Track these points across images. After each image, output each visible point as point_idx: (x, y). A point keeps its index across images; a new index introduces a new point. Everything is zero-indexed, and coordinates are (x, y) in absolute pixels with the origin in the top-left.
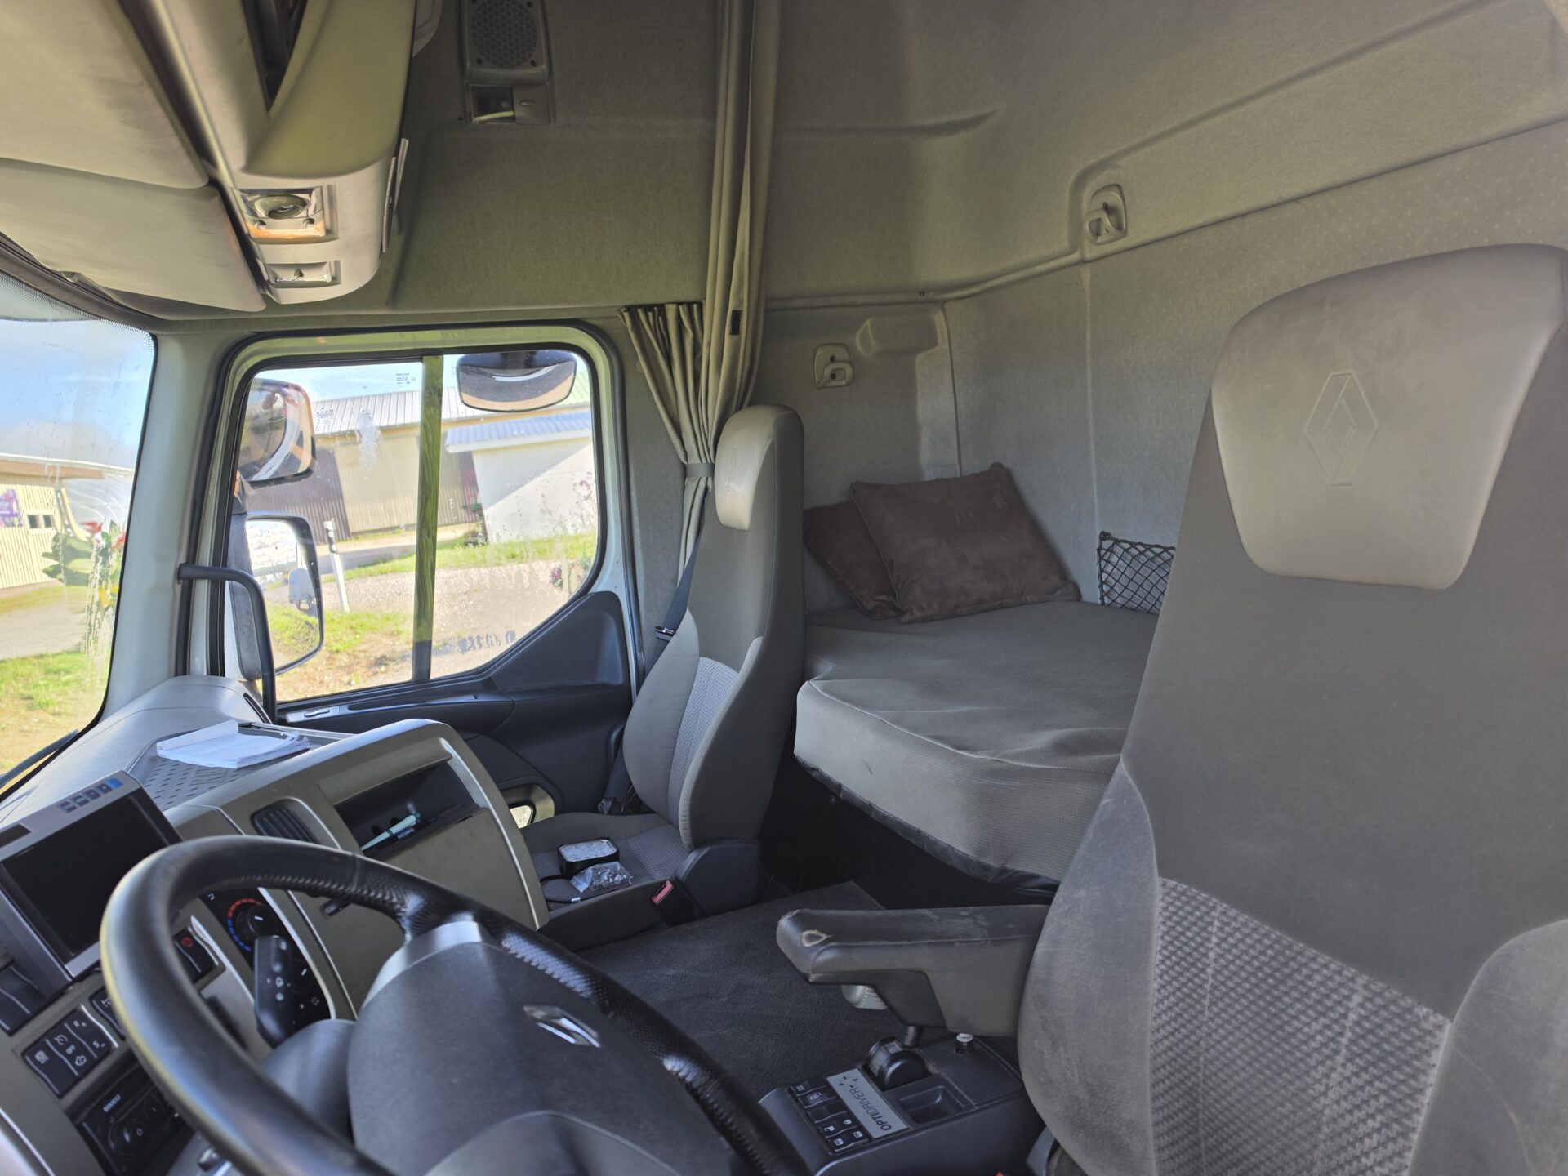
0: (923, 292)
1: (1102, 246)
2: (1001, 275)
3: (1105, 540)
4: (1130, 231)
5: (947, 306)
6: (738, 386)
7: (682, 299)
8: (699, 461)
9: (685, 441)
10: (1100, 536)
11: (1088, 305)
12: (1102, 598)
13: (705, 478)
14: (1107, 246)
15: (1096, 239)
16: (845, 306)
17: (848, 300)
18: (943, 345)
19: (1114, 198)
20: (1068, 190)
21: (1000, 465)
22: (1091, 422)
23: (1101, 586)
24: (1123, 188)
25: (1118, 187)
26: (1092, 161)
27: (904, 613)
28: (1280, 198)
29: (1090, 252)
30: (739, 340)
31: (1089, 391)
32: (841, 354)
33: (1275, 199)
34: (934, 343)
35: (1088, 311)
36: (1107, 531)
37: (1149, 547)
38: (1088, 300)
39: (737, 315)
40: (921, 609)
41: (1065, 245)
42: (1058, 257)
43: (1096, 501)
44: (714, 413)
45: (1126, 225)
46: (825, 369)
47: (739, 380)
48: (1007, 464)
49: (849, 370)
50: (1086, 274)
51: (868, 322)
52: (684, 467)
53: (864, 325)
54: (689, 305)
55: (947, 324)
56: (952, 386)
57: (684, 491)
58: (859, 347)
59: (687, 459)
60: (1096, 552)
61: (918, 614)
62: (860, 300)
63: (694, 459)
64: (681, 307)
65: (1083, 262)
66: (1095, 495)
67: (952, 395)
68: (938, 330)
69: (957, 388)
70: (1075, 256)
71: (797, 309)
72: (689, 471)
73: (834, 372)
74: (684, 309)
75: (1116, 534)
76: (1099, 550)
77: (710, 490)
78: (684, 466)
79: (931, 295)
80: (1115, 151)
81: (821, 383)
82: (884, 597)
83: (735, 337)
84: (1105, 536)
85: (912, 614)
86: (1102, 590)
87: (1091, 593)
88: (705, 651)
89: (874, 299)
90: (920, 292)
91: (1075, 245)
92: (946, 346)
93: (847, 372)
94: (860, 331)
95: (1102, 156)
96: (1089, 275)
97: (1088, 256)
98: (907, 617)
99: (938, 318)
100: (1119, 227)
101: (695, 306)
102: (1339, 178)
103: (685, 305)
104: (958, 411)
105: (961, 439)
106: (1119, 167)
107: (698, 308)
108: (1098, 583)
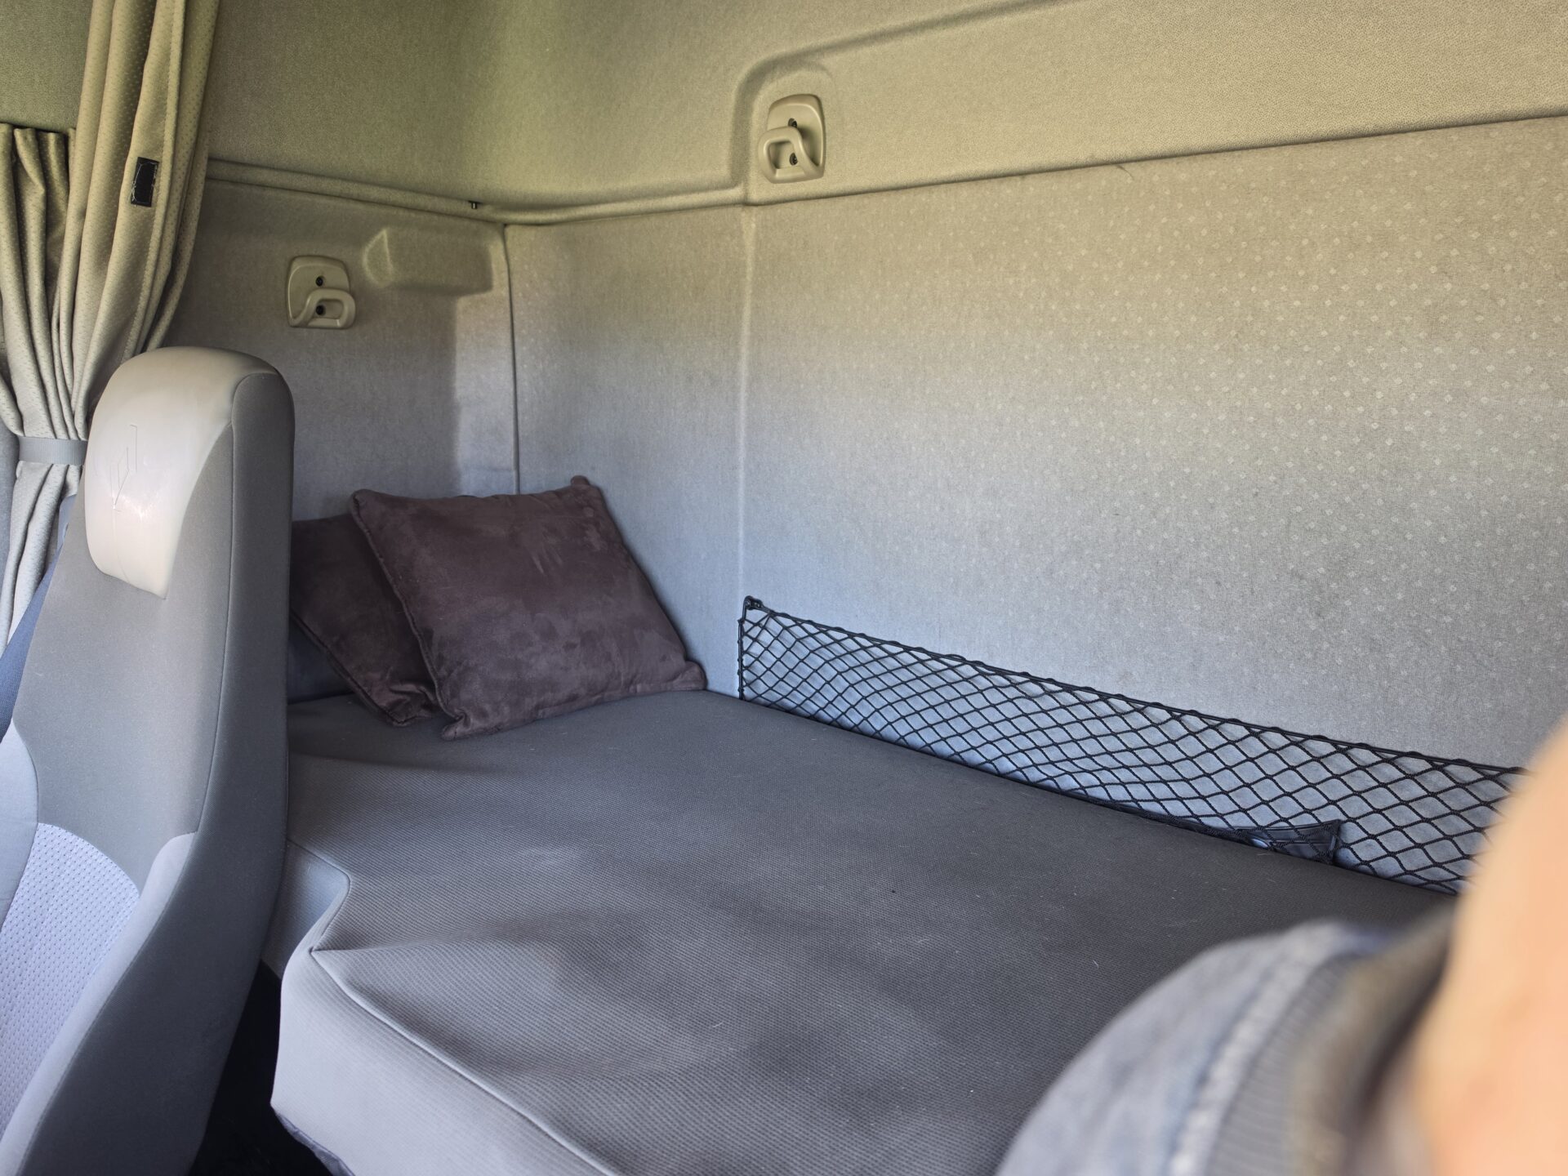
0: (477, 203)
1: (779, 185)
2: (605, 201)
3: (751, 609)
4: (828, 169)
5: (510, 231)
6: (142, 303)
7: (21, 118)
8: (50, 434)
9: (18, 393)
10: (745, 603)
11: (750, 269)
12: (741, 690)
13: (62, 467)
14: (787, 185)
15: (775, 172)
16: (349, 198)
17: (354, 189)
18: (499, 289)
19: (808, 115)
20: (735, 87)
21: (585, 481)
22: (742, 441)
23: (740, 673)
24: (824, 103)
25: (818, 100)
26: (784, 49)
27: (452, 721)
28: (1092, 156)
29: (759, 190)
30: (150, 218)
31: (743, 395)
32: (335, 276)
33: (1082, 157)
34: (486, 286)
35: (749, 278)
36: (755, 597)
37: (824, 629)
38: (749, 262)
39: (147, 171)
40: (483, 714)
41: (724, 172)
42: (707, 189)
43: (741, 552)
44: (88, 348)
45: (824, 158)
46: (307, 297)
47: (145, 292)
48: (597, 478)
49: (349, 306)
50: (750, 222)
51: (384, 234)
52: (16, 443)
53: (378, 237)
54: (39, 133)
55: (507, 259)
56: (510, 353)
57: (13, 485)
58: (367, 269)
59: (21, 427)
60: (738, 624)
61: (476, 723)
62: (374, 193)
63: (37, 428)
64: (18, 133)
65: (746, 203)
66: (741, 543)
67: (510, 367)
68: (494, 266)
69: (517, 358)
70: (735, 193)
71: (263, 186)
72: (25, 449)
73: (324, 304)
74: (25, 138)
75: (770, 603)
76: (741, 622)
77: (73, 490)
78: (15, 437)
79: (486, 211)
80: (823, 41)
81: (301, 317)
82: (410, 687)
83: (142, 210)
84: (752, 603)
85: (466, 724)
86: (742, 679)
87: (724, 678)
88: (51, 809)
89: (397, 197)
90: (471, 202)
91: (738, 174)
92: (505, 293)
93: (346, 308)
94: (371, 245)
95: (802, 45)
96: (754, 225)
97: (755, 196)
98: (459, 729)
99: (496, 251)
100: (814, 160)
101: (52, 138)
102: (1197, 142)
103: (28, 130)
104: (519, 393)
105: (521, 434)
106: (823, 69)
107: (57, 143)
108: (737, 667)
